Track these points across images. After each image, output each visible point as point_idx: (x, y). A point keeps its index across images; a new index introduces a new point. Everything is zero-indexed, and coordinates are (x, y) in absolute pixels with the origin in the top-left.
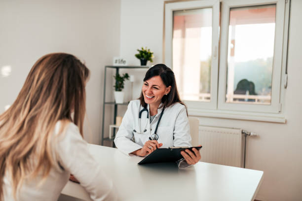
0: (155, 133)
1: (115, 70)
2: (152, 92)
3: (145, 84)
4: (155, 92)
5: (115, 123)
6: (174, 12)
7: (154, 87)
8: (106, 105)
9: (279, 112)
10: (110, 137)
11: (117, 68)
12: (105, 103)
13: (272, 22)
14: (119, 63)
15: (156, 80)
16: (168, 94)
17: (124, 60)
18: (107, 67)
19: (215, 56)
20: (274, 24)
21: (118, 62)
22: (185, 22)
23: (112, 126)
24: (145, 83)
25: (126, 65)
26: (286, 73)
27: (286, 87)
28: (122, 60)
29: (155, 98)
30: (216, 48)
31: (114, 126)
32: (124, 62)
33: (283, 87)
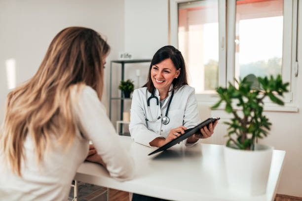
0: (166, 115)
1: (120, 65)
2: (163, 76)
4: (166, 75)
5: (122, 119)
6: (179, 4)
7: (165, 70)
8: (113, 101)
9: (291, 101)
11: (123, 63)
12: (111, 99)
13: (280, 16)
14: (125, 57)
15: (167, 64)
16: (179, 77)
17: (129, 54)
18: (112, 62)
19: (223, 47)
20: (282, 17)
21: (123, 56)
22: (188, 19)
23: (119, 122)
25: (132, 59)
26: (297, 61)
27: (297, 75)
28: (127, 55)
29: (166, 83)
30: (223, 38)
31: (120, 122)
32: (130, 56)
33: (294, 75)
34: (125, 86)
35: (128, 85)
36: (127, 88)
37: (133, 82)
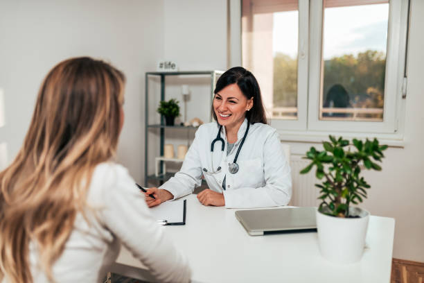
0: (235, 162)
1: (159, 78)
2: (228, 108)
3: (217, 98)
5: (162, 153)
8: (149, 129)
9: (395, 131)
10: (157, 175)
11: (163, 75)
12: (147, 126)
14: (166, 67)
17: (172, 63)
18: (147, 74)
19: (303, 54)
21: (164, 66)
22: (252, 4)
23: (159, 159)
24: (217, 96)
25: (175, 70)
26: (405, 76)
27: (404, 97)
28: (170, 64)
29: (233, 117)
32: (173, 66)
33: (401, 96)
34: (167, 109)
35: (171, 107)
36: (170, 111)
37: (178, 102)
